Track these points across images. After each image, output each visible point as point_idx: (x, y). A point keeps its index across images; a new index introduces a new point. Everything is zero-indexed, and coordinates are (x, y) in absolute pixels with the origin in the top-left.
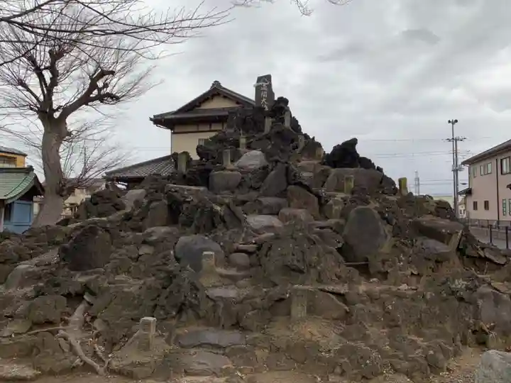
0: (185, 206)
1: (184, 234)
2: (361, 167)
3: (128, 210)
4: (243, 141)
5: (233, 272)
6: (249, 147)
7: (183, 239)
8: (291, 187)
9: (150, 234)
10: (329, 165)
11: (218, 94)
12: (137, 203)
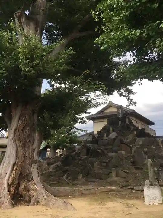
0: (91, 150)
1: (90, 158)
2: (147, 137)
3: (77, 152)
4: (111, 129)
5: (102, 167)
6: (113, 131)
7: (90, 159)
8: (121, 145)
9: (82, 158)
10: (137, 137)
11: (111, 106)
12: (79, 149)
